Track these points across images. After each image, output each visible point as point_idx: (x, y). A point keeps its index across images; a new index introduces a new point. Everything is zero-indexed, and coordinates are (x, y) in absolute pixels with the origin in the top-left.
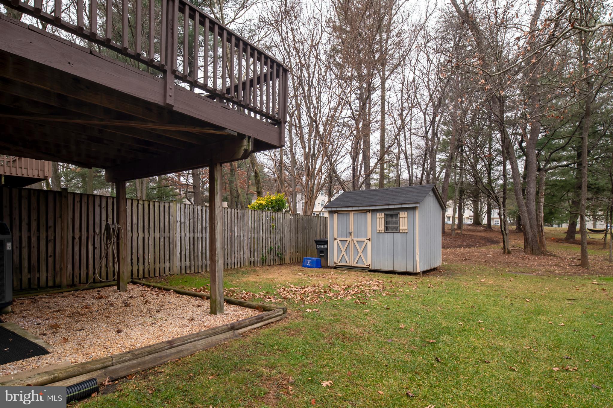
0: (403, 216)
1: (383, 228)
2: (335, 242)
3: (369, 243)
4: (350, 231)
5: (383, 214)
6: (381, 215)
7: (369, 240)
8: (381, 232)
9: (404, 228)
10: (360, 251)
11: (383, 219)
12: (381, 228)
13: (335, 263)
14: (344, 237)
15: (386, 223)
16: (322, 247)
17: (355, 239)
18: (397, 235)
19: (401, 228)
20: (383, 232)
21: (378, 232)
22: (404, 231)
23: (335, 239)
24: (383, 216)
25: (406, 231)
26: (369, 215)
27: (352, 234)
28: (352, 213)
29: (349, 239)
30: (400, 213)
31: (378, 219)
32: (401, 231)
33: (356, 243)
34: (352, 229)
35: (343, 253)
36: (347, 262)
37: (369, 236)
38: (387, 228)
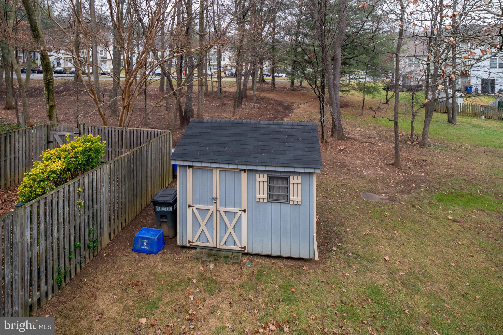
0: (296, 181)
1: (265, 196)
2: (189, 211)
3: (244, 217)
4: (215, 196)
5: (266, 176)
6: (263, 178)
7: (245, 211)
8: (262, 200)
9: (296, 198)
10: (230, 227)
11: (266, 184)
12: (262, 196)
13: (189, 242)
14: (203, 203)
15: (270, 189)
16: (164, 209)
17: (222, 209)
18: (285, 207)
19: (292, 198)
20: (266, 201)
21: (258, 200)
22: (296, 203)
23: (189, 206)
24: (265, 179)
25: (300, 203)
26: (244, 176)
27: (218, 201)
28: (218, 171)
29: (212, 208)
30: (291, 177)
31: (258, 183)
32: (292, 203)
33: (223, 214)
34: (217, 193)
35: (203, 227)
36: (208, 242)
37: (245, 206)
38: (270, 197)
